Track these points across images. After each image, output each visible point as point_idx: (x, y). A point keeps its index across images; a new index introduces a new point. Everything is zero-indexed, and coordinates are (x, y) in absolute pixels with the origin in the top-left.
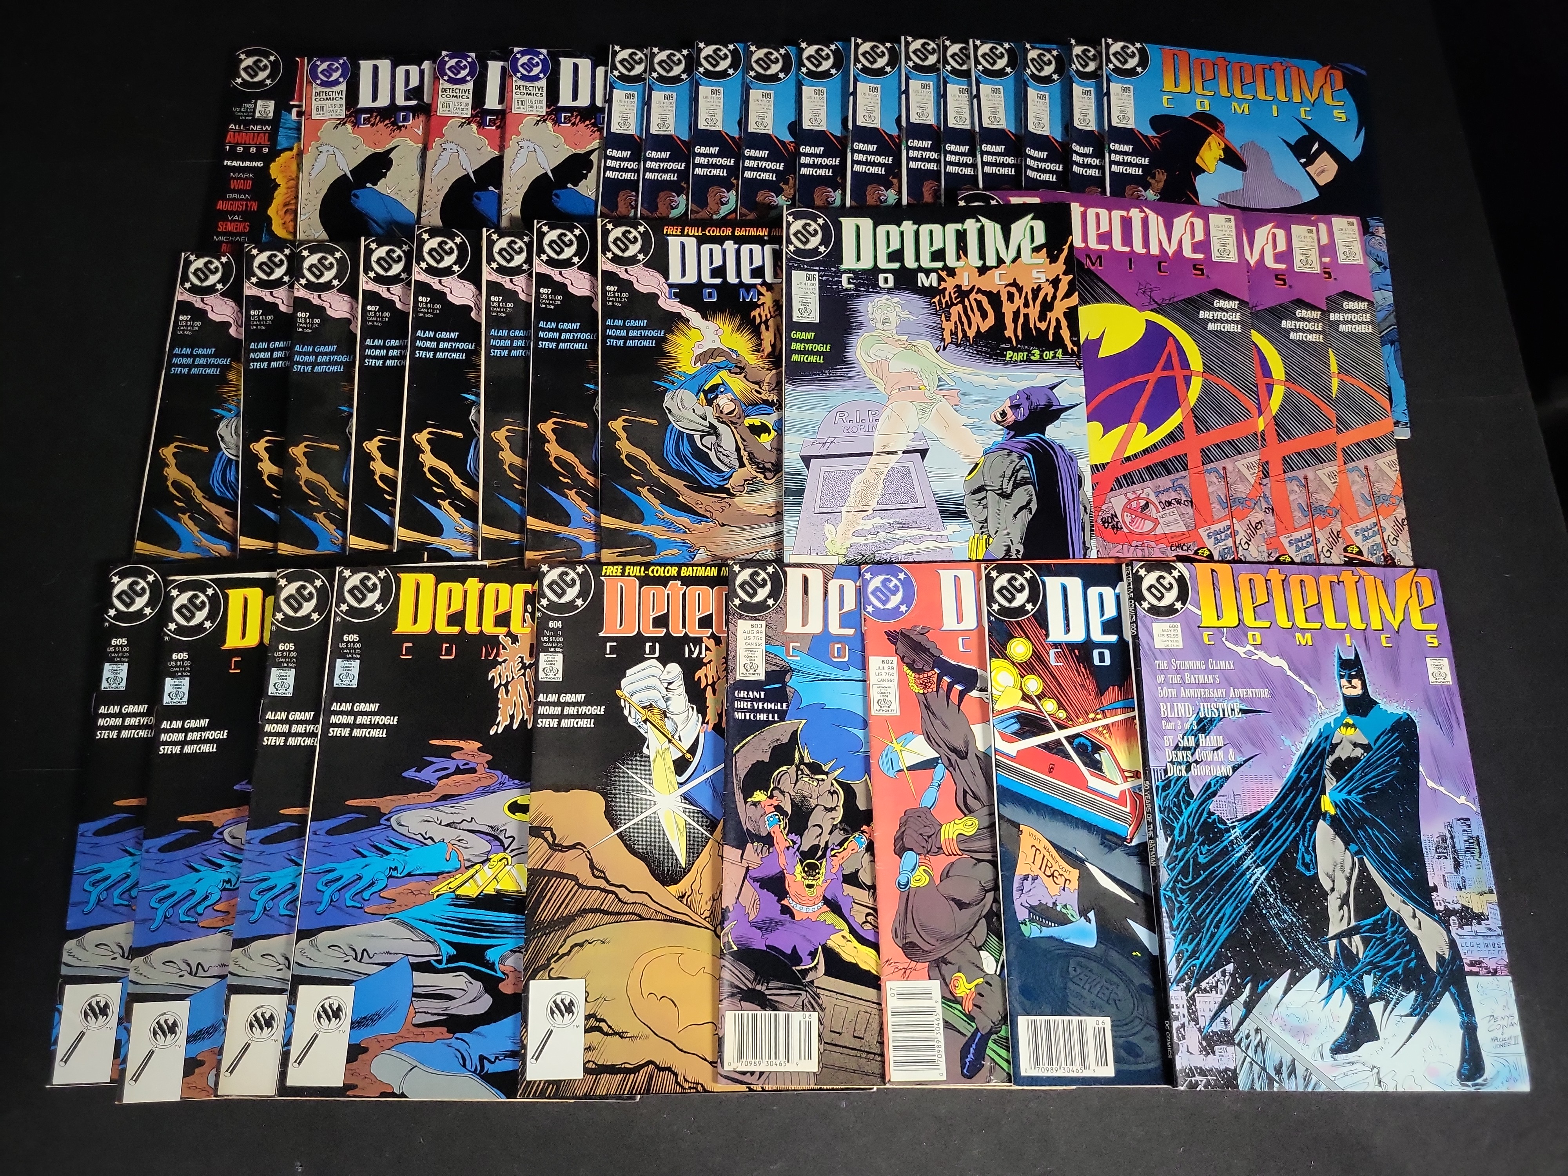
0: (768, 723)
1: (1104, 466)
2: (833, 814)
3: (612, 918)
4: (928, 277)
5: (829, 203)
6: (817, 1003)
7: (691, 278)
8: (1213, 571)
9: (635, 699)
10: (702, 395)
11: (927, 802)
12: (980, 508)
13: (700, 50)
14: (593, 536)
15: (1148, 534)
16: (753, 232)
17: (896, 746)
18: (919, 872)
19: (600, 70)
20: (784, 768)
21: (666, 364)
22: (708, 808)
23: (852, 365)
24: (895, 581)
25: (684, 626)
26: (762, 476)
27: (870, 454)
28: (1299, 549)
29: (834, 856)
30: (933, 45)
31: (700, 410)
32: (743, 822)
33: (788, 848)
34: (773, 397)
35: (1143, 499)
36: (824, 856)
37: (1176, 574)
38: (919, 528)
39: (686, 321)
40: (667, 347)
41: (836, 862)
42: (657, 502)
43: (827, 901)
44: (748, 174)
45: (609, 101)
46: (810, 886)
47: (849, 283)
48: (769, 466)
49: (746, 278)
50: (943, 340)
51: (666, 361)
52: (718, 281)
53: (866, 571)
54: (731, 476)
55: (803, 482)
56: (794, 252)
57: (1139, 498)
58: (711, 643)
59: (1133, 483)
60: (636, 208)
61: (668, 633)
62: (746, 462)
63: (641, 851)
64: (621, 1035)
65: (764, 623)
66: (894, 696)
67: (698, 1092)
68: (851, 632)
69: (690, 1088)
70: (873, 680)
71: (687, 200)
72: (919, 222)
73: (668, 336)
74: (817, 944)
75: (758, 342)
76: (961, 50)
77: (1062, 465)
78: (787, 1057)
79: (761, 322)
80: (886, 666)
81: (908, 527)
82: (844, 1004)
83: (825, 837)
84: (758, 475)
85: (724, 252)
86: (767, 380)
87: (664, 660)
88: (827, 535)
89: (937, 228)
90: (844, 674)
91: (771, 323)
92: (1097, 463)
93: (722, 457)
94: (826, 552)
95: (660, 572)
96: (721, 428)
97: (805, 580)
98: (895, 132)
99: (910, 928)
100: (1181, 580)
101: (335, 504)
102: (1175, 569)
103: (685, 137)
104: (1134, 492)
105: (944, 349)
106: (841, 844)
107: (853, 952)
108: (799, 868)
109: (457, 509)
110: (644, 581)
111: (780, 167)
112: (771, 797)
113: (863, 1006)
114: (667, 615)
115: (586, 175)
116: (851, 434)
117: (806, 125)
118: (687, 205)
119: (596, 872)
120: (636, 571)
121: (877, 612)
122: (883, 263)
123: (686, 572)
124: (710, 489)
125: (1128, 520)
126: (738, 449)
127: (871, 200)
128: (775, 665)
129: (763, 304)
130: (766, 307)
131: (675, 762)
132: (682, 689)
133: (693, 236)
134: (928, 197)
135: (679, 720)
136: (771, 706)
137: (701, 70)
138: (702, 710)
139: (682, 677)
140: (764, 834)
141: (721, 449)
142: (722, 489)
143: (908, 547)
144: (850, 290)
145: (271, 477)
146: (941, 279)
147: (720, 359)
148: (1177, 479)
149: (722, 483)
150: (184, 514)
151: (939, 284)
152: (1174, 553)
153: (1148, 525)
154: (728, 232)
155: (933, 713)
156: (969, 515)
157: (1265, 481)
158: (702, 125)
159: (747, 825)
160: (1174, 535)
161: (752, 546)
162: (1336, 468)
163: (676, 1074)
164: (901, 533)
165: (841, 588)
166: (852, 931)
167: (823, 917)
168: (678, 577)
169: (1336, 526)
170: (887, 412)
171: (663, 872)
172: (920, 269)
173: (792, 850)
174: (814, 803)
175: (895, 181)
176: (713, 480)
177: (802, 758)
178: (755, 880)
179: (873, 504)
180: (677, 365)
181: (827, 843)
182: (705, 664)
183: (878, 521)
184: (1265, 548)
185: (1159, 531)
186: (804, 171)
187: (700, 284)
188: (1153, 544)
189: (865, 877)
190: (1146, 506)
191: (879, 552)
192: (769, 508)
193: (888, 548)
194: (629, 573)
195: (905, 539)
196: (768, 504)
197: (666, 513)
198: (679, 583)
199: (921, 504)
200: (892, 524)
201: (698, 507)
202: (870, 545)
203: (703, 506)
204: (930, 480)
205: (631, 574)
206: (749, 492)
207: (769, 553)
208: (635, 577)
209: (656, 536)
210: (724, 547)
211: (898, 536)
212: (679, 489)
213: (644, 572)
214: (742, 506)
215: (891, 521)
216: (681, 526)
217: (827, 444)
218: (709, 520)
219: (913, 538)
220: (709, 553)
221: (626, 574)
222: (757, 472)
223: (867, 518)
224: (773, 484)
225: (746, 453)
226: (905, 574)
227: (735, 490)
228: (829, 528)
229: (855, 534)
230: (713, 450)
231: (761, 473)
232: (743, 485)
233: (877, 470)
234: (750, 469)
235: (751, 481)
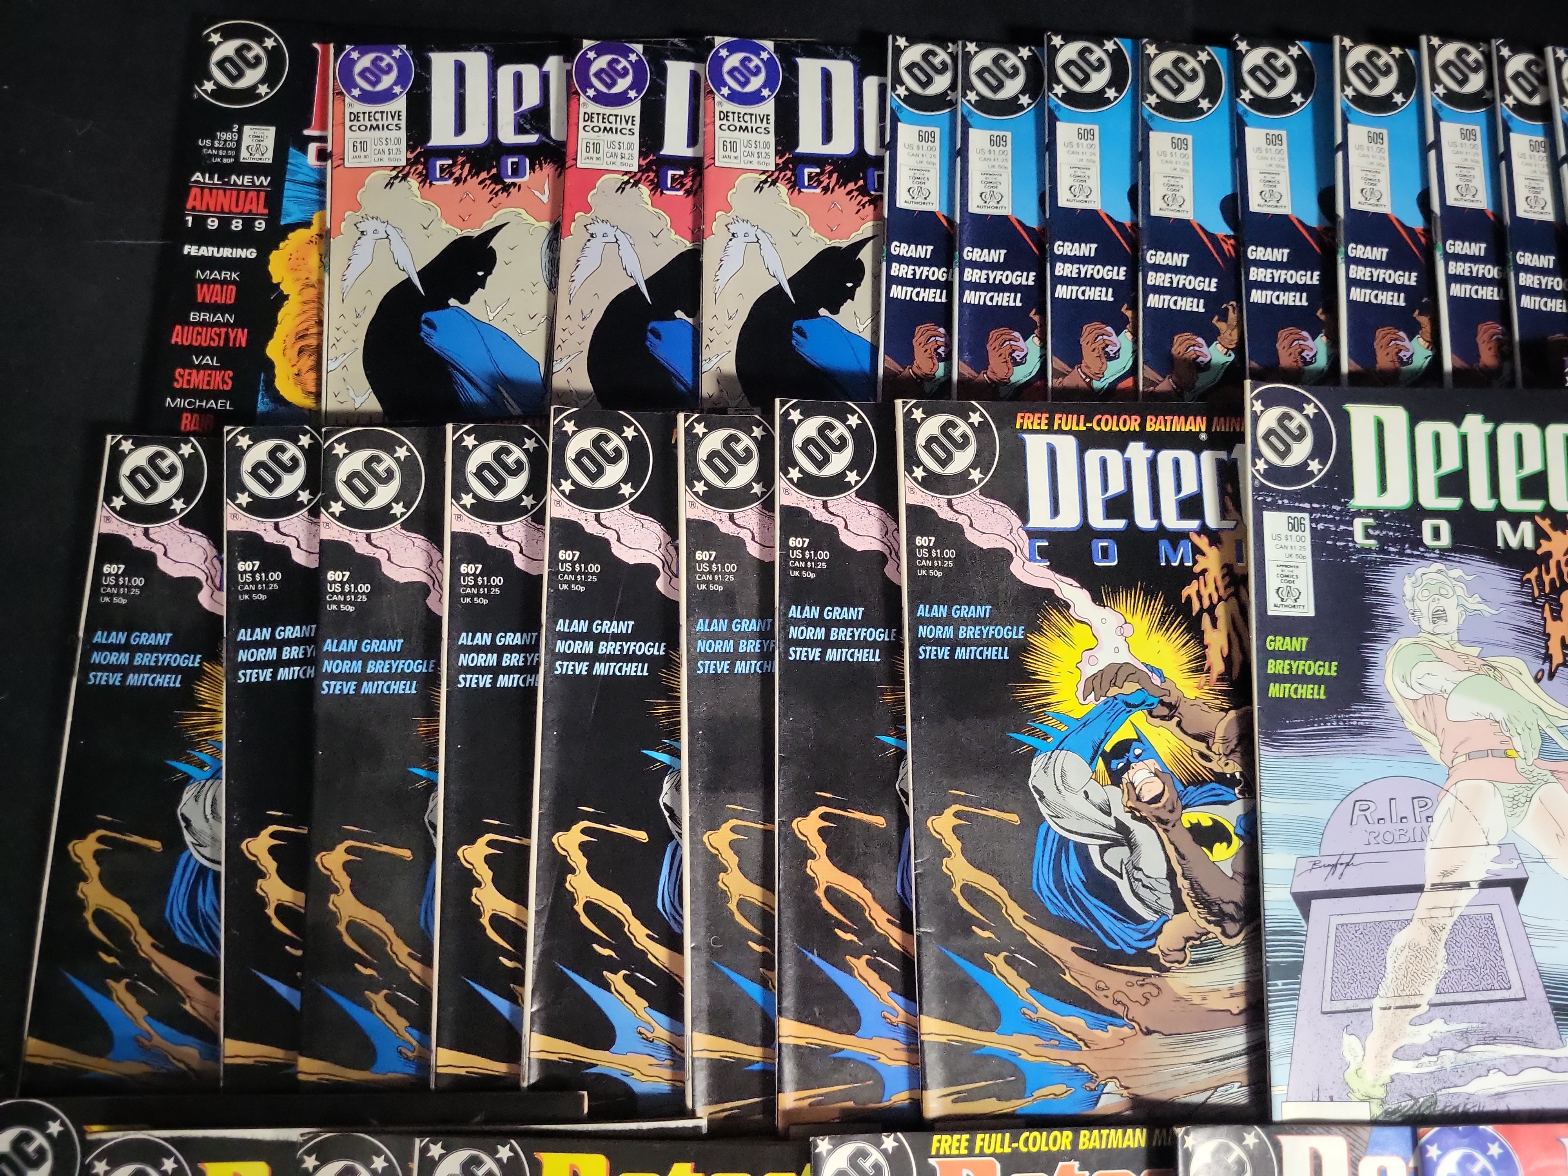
4: (1515, 528)
5: (1307, 363)
7: (1069, 519)
10: (1100, 764)
13: (1054, 51)
14: (903, 1055)
16: (1178, 425)
19: (871, 83)
21: (1031, 699)
23: (1377, 703)
24: (1482, 1161)
26: (1217, 930)
27: (1419, 888)
30: (1475, 55)
31: (1098, 794)
34: (1234, 768)
38: (1515, 1041)
39: (1064, 606)
40: (1034, 664)
42: (1022, 985)
44: (1154, 301)
45: (890, 145)
47: (1368, 536)
48: (1230, 909)
49: (1171, 520)
50: (1548, 658)
51: (1030, 692)
52: (1119, 524)
53: (1430, 1142)
54: (1159, 931)
55: (1300, 948)
56: (1267, 474)
60: (948, 358)
62: (1187, 901)
71: (1043, 347)
72: (1496, 417)
73: (1036, 639)
75: (1197, 651)
76: (1528, 65)
79: (1202, 611)
81: (1493, 1039)
84: (1211, 928)
85: (1128, 465)
86: (1220, 733)
88: (1349, 1057)
89: (1530, 431)
91: (1220, 611)
93: (1143, 892)
94: (1346, 1094)
95: (1039, 1142)
96: (1140, 831)
97: (1316, 1161)
98: (1416, 222)
101: (406, 972)
103: (1032, 220)
105: (1552, 676)
109: (641, 990)
110: (1012, 1163)
111: (1211, 285)
115: (853, 290)
116: (1382, 847)
117: (1255, 205)
118: (1043, 358)
120: (997, 1142)
122: (1430, 499)
123: (1086, 1141)
124: (1121, 957)
126: (1171, 875)
127: (1384, 361)
129: (1204, 572)
130: (1210, 577)
133: (1070, 432)
134: (1487, 357)
137: (1059, 90)
141: (1138, 875)
142: (1144, 957)
143: (1496, 1082)
144: (1369, 550)
145: (281, 910)
146: (1540, 535)
147: (1130, 687)
149: (1143, 945)
150: (118, 980)
151: (1538, 545)
154: (1133, 425)
158: (1064, 200)
161: (1203, 1078)
164: (1482, 1052)
168: (1074, 1154)
170: (1447, 802)
172: (1500, 512)
175: (1424, 320)
176: (1127, 937)
179: (1429, 993)
180: (1052, 699)
183: (1438, 1026)
186: (1257, 296)
187: (1086, 532)
191: (1444, 1091)
192: (1232, 996)
193: (1459, 1082)
194: (982, 1148)
195: (1489, 1063)
196: (1231, 989)
197: (1041, 1008)
198: (1076, 1164)
199: (1516, 992)
200: (1465, 1034)
201: (1101, 994)
202: (1427, 1077)
203: (1109, 993)
204: (1533, 942)
205: (986, 1151)
206: (1195, 962)
207: (1235, 1089)
208: (993, 1155)
209: (1024, 1056)
210: (1151, 1079)
211: (1476, 1058)
212: (1064, 958)
213: (1010, 1146)
214: (1182, 993)
215: (1463, 1026)
216: (1070, 1036)
217: (1340, 869)
218: (1121, 1022)
219: (1504, 1061)
220: (1125, 1092)
221: (977, 1151)
222: (1209, 922)
223: (1418, 1021)
224: (1237, 946)
225: (1186, 883)
226: (1502, 1146)
227: (1169, 958)
228: (1350, 1043)
229: (1398, 1055)
230: (1125, 876)
231: (1216, 924)
232: (1183, 949)
233: (1434, 922)
234: (1195, 916)
235: (1197, 940)
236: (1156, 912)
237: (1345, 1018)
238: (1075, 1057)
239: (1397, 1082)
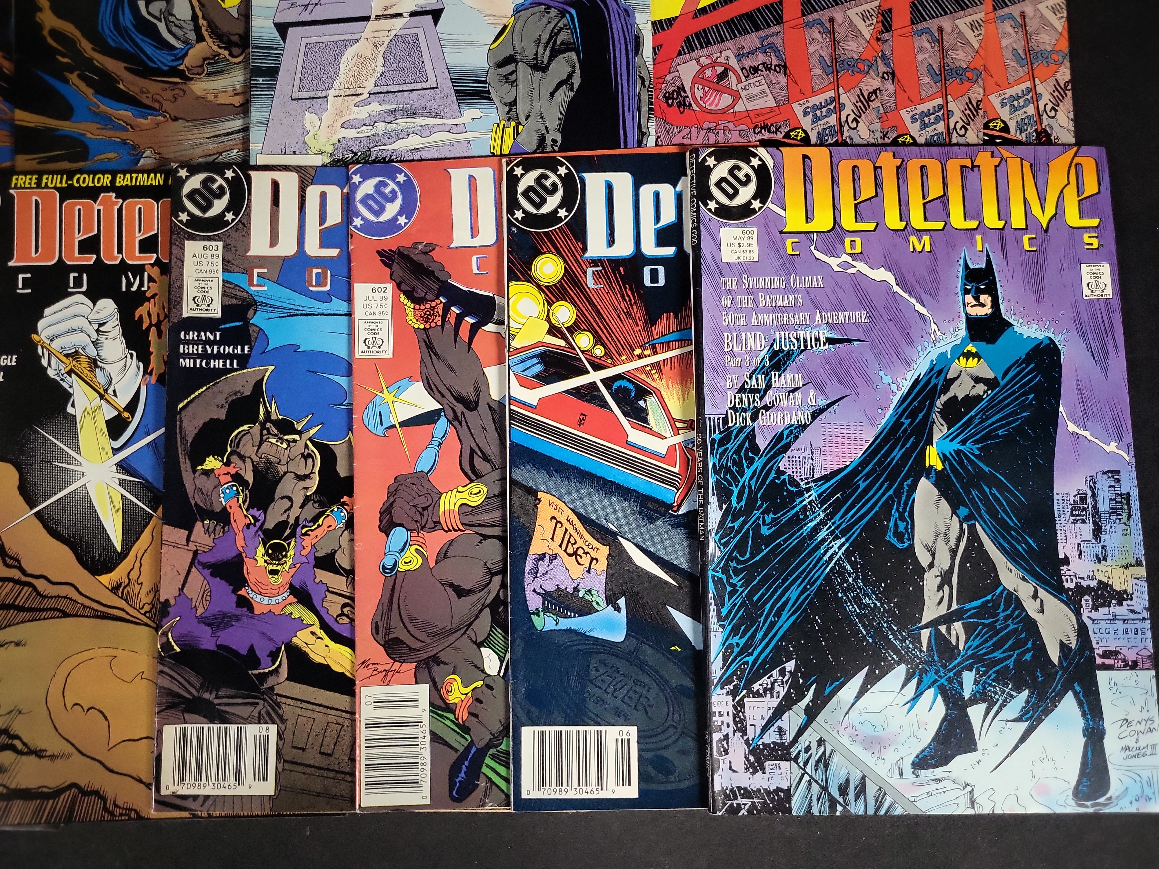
0: (225, 371)
1: (670, 21)
2: (307, 483)
3: (28, 615)
6: (277, 713)
8: (805, 157)
9: (56, 345)
11: (424, 465)
12: (507, 87)
14: (8, 139)
15: (724, 111)
17: (387, 396)
18: (410, 553)
20: (246, 427)
22: (150, 479)
24: (392, 185)
25: (120, 251)
26: (226, 53)
27: (367, 19)
28: (924, 126)
29: (306, 534)
32: (190, 496)
33: (248, 526)
35: (720, 64)
36: (293, 535)
37: (755, 162)
38: (428, 115)
41: (308, 542)
42: (89, 92)
43: (293, 590)
46: (274, 572)
48: (235, 38)
53: (355, 173)
54: (186, 54)
55: (278, 58)
57: (714, 64)
58: (155, 272)
59: (708, 43)
61: (99, 260)
62: (206, 34)
63: (64, 532)
64: (39, 754)
65: (220, 244)
66: (386, 334)
67: (130, 819)
68: (334, 252)
69: (121, 815)
70: (359, 313)
74: (279, 642)
77: (616, 24)
78: (238, 778)
80: (377, 295)
81: (414, 115)
82: (310, 714)
83: (296, 511)
84: (222, 51)
87: (94, 296)
88: (309, 127)
90: (325, 307)
92: (662, 17)
93: (174, 29)
94: (305, 149)
95: (88, 181)
97: (275, 186)
99: (395, 621)
100: (762, 172)
102: (755, 155)
104: (708, 57)
106: (315, 520)
107: (324, 652)
108: (261, 550)
110: (67, 193)
112: (228, 464)
113: (332, 717)
114: (97, 237)
119: (8, 561)
120: (59, 181)
121: (368, 227)
123: (121, 181)
124: (159, 72)
125: (699, 94)
126: (195, 17)
128: (236, 297)
131: (108, 423)
132: (119, 330)
135: (114, 370)
136: (229, 350)
138: (144, 357)
139: (117, 316)
140: (217, 509)
141: (172, 19)
142: (174, 72)
143: (414, 142)
148: (768, 36)
149: (174, 64)
152: (759, 137)
153: (726, 100)
155: (436, 354)
156: (493, 96)
157: (886, 36)
159: (196, 499)
160: (759, 112)
161: (212, 147)
162: (982, 15)
163: (104, 799)
164: (404, 123)
165: (323, 196)
166: (324, 626)
167: (289, 609)
168: (112, 188)
169: (976, 93)
171: (93, 557)
173: (253, 529)
174: (282, 469)
176: (163, 59)
177: (268, 413)
178: (205, 566)
179: (370, 86)
181: (297, 519)
182: (148, 300)
183: (375, 107)
184: (878, 126)
185: (740, 107)
188: (731, 125)
189: (342, 560)
190: (724, 75)
191: (376, 148)
192: (235, 95)
193: (388, 142)
194: (46, 184)
195: (409, 130)
196: (234, 90)
197: (102, 106)
198: (114, 195)
199: (431, 83)
200: (393, 111)
201: (144, 96)
202: (365, 139)
203: (150, 95)
204: (445, 50)
205: (50, 185)
206: (210, 74)
207: (234, 154)
208: (55, 188)
209: (89, 135)
210: (177, 148)
211: (401, 127)
212: (118, 73)
213: (66, 182)
214: (200, 93)
215: (393, 107)
216: (122, 123)
217: (310, 7)
218: (157, 113)
219: (420, 128)
220: (158, 157)
221: (43, 185)
222: (220, 48)
223: (361, 104)
224: (240, 63)
225: (205, 23)
226: (406, 175)
227: (191, 72)
228: (310, 118)
229: (345, 125)
230: (163, 20)
231: (225, 48)
232: (202, 66)
233: (376, 40)
234: (212, 45)
235: (212, 59)
236: (183, 42)
237: (308, 103)
238: (124, 135)
239: (343, 142)
